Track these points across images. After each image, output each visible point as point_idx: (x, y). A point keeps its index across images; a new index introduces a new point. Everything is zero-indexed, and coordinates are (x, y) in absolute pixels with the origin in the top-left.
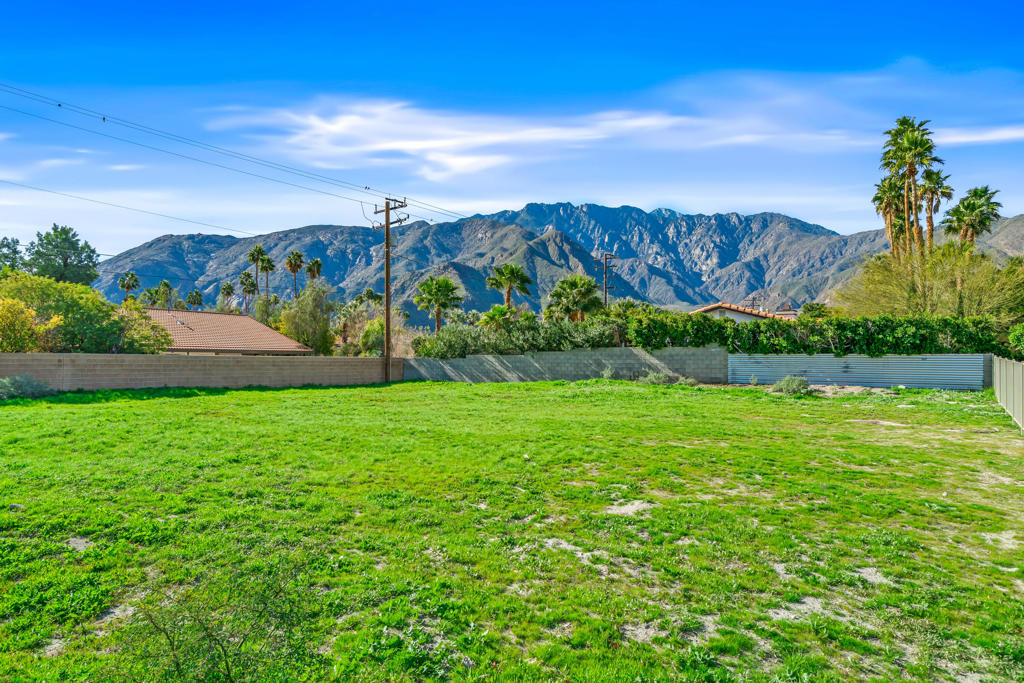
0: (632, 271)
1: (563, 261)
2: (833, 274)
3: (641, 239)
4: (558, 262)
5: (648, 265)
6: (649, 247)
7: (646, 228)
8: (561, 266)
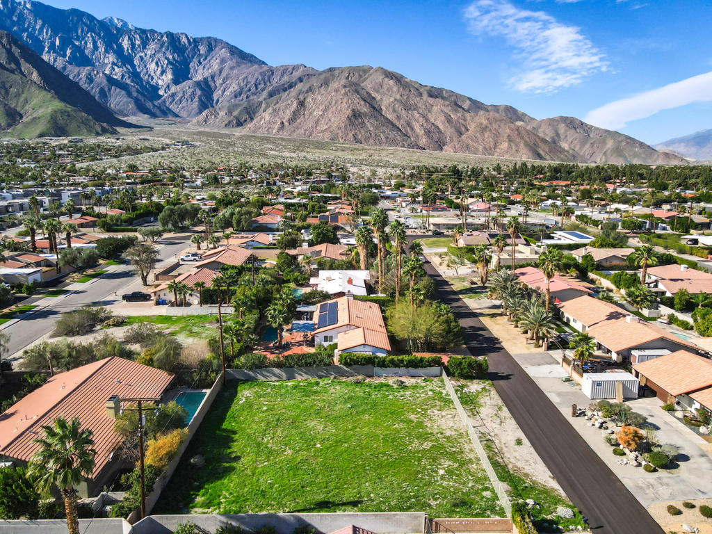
0: (90, 79)
1: (13, 66)
2: (265, 99)
3: (96, 47)
4: (7, 66)
5: (106, 75)
6: (105, 56)
7: (99, 35)
8: (12, 71)
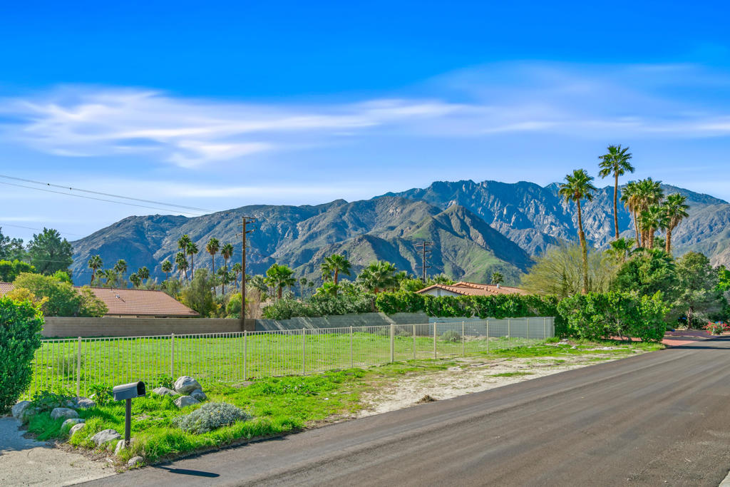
0: (529, 240)
1: (464, 233)
2: (722, 240)
3: (537, 211)
4: (459, 233)
5: (543, 234)
6: (544, 218)
7: (541, 200)
8: (463, 237)
